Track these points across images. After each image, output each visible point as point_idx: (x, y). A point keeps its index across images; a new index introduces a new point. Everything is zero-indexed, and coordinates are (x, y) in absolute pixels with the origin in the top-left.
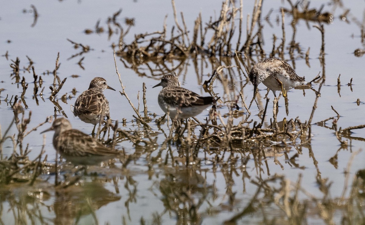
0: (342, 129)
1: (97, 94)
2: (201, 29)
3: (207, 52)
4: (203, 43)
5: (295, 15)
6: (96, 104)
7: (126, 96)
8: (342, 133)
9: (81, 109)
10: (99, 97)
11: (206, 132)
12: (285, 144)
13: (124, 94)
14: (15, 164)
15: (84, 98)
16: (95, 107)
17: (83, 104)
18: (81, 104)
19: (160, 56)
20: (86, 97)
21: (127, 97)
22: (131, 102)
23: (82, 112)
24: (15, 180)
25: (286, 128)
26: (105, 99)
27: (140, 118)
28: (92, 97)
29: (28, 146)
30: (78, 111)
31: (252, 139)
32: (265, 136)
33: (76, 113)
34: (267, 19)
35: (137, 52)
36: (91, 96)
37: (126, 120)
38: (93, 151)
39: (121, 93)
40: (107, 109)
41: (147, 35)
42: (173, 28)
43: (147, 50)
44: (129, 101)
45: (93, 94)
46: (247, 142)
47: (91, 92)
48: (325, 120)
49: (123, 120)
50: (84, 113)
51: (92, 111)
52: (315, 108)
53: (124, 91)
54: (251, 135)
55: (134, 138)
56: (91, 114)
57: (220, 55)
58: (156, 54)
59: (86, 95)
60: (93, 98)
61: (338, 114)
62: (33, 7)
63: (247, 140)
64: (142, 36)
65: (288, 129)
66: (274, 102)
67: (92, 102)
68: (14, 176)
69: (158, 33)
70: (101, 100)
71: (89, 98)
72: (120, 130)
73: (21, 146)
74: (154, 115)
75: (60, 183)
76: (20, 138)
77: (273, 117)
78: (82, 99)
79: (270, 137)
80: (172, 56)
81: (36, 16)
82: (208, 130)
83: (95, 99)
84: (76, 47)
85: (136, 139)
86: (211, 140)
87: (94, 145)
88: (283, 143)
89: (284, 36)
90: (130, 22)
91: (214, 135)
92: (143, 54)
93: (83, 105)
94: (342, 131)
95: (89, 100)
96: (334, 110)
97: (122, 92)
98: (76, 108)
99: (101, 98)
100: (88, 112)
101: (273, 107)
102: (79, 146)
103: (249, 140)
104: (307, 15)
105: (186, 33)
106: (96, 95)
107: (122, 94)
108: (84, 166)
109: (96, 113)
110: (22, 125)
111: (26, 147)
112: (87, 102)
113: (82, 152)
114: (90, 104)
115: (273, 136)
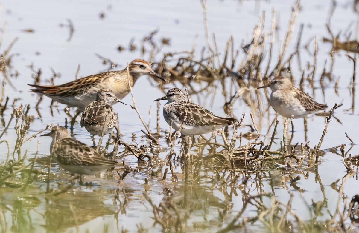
0: (352, 156)
1: (104, 105)
2: (232, 51)
3: (236, 74)
4: (233, 66)
5: (335, 45)
6: (103, 116)
7: (136, 110)
8: (352, 161)
9: (87, 120)
10: (107, 108)
11: (213, 150)
12: (291, 167)
13: (135, 108)
14: (10, 169)
15: (91, 109)
16: (102, 118)
17: (90, 114)
18: (87, 115)
19: (187, 76)
20: (93, 107)
21: (138, 112)
22: (141, 116)
23: (88, 123)
24: (8, 184)
25: (293, 151)
26: (113, 111)
27: (149, 133)
28: (99, 109)
29: (26, 153)
30: (84, 122)
31: (258, 160)
32: (272, 158)
33: (82, 124)
34: (306, 47)
35: (164, 70)
36: (98, 107)
37: (135, 135)
38: (90, 160)
39: (131, 106)
40: (115, 121)
41: (176, 53)
42: (204, 49)
43: (175, 69)
44: (139, 115)
45: (101, 105)
46: (252, 163)
47: (99, 103)
48: (337, 146)
49: (133, 135)
50: (90, 124)
51: (98, 122)
52: (325, 133)
53: (135, 105)
54: (257, 157)
55: (138, 152)
56: (97, 126)
57: (249, 79)
58: (183, 74)
59: (94, 106)
60: (101, 109)
61: (352, 142)
62: (69, 21)
63: (253, 160)
64: (170, 55)
65: (294, 151)
66: (284, 125)
67: (99, 113)
68: (7, 181)
69: (187, 52)
70: (109, 112)
71: (97, 109)
72: (124, 143)
73: (19, 152)
74: (166, 132)
75: (52, 190)
76: (18, 144)
77: (283, 139)
78: (89, 110)
79: (277, 159)
80: (199, 76)
81: (72, 30)
82: (215, 149)
83: (103, 110)
84: (105, 63)
85: (139, 153)
86: (216, 159)
87: (91, 155)
88: (289, 166)
89: (315, 63)
90: (165, 42)
91: (220, 154)
92: (170, 73)
93: (89, 117)
94: (352, 158)
95: (96, 111)
96: (348, 137)
97: (133, 106)
98: (83, 119)
99: (109, 109)
100: (94, 124)
101: (284, 130)
102: (77, 154)
103: (255, 161)
104: (349, 45)
105: (217, 55)
106: (104, 107)
107: (132, 108)
108: (79, 175)
109: (102, 125)
110: (21, 131)
111: (25, 153)
112: (94, 112)
113: (79, 162)
114: (97, 116)
115: (279, 159)
